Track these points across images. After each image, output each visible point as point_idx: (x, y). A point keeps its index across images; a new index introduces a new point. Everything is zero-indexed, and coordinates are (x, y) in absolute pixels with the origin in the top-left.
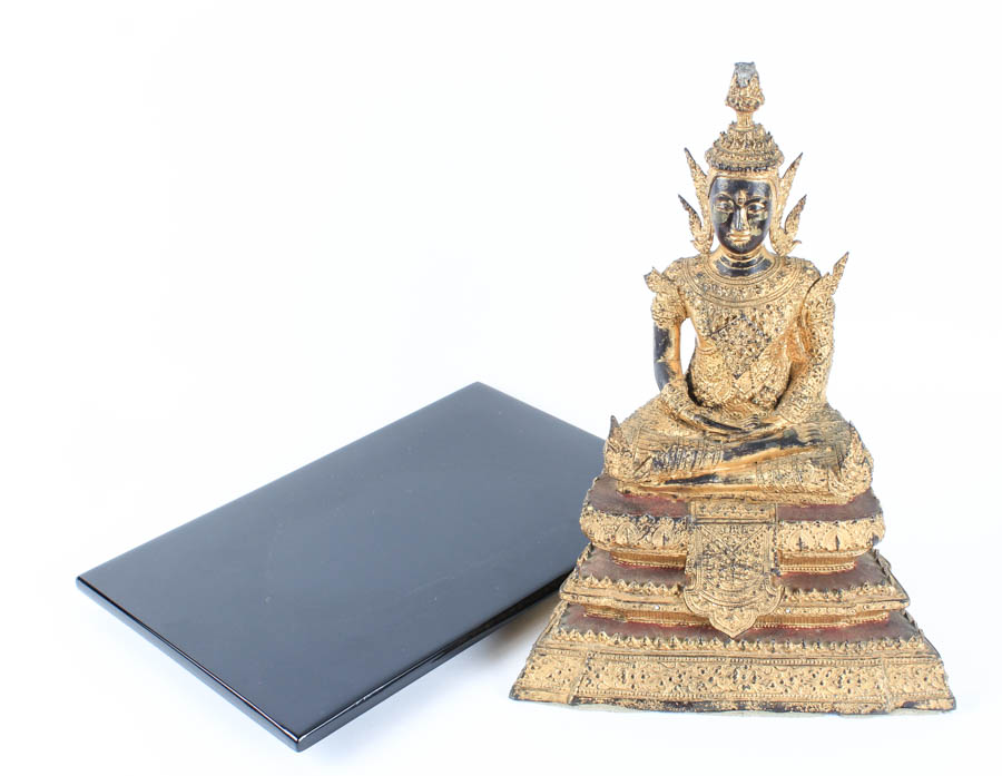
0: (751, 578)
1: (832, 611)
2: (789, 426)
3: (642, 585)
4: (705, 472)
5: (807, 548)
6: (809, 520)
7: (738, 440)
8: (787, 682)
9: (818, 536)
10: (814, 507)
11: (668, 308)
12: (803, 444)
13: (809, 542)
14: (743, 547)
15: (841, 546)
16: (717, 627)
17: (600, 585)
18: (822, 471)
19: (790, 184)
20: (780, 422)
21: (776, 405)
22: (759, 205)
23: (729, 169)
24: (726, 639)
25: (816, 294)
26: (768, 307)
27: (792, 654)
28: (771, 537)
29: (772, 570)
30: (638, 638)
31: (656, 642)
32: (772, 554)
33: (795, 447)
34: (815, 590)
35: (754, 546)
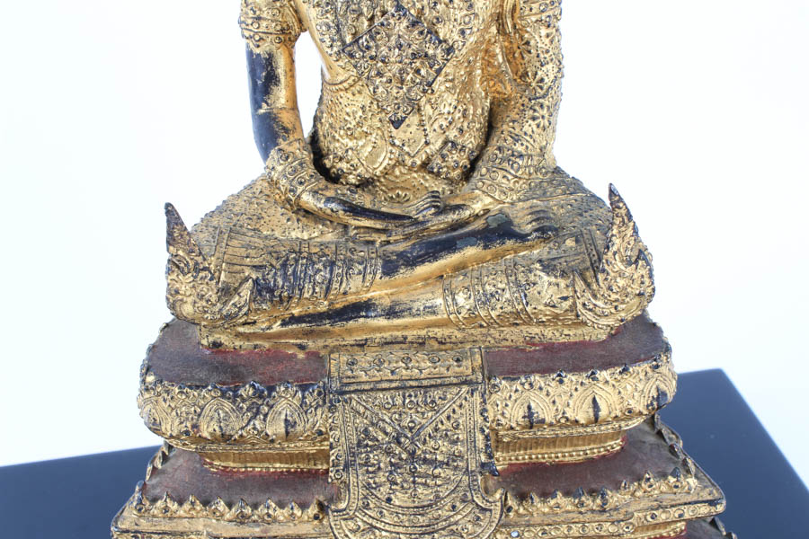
1: (591, 530)
2: (495, 208)
3: (255, 506)
4: (351, 299)
5: (543, 421)
6: (544, 372)
7: (407, 237)
10: (550, 349)
12: (522, 238)
13: (546, 412)
14: (428, 430)
15: (603, 413)
17: (181, 513)
18: (563, 283)
20: (480, 202)
21: (468, 174)
28: (479, 408)
29: (483, 465)
32: (480, 437)
33: (509, 243)
34: (559, 494)
35: (448, 425)
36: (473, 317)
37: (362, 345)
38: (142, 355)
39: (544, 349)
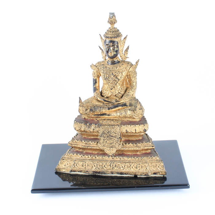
0: (114, 139)
1: (135, 149)
2: (124, 102)
3: (88, 142)
4: (103, 113)
5: (128, 132)
6: (129, 125)
7: (112, 105)
8: (123, 167)
9: (131, 129)
11: (96, 73)
12: (127, 106)
13: (129, 130)
14: (112, 132)
15: (137, 132)
16: (107, 153)
17: (78, 142)
18: (131, 112)
19: (125, 43)
20: (122, 101)
21: (122, 97)
22: (115, 46)
23: (108, 38)
24: (109, 156)
25: (131, 69)
26: (119, 72)
27: (125, 160)
28: (119, 129)
29: (120, 137)
30: (87, 156)
31: (91, 157)
32: (119, 133)
33: (125, 107)
34: (131, 143)
35: (115, 131)
36: (119, 116)
37: (104, 120)
38: (75, 119)
39: (130, 122)
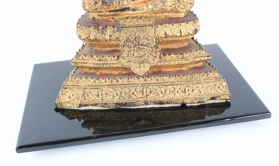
0: (146, 50)
1: (180, 62)
3: (103, 57)
4: (125, 7)
5: (169, 35)
6: (169, 23)
8: (164, 92)
9: (172, 30)
10: (171, 19)
13: (169, 33)
14: (142, 37)
15: (183, 34)
16: (134, 72)
17: (86, 58)
18: (173, 1)
24: (138, 77)
27: (165, 81)
28: (154, 32)
29: (155, 46)
30: (103, 79)
31: (110, 80)
32: (154, 39)
34: (173, 54)
35: (147, 36)
36: (152, 10)
37: (127, 18)
38: (77, 21)
39: (169, 19)
